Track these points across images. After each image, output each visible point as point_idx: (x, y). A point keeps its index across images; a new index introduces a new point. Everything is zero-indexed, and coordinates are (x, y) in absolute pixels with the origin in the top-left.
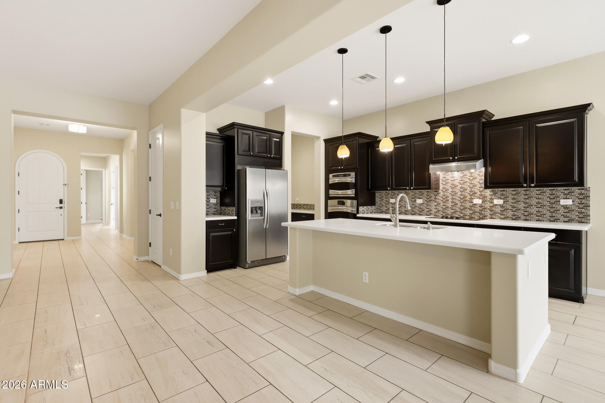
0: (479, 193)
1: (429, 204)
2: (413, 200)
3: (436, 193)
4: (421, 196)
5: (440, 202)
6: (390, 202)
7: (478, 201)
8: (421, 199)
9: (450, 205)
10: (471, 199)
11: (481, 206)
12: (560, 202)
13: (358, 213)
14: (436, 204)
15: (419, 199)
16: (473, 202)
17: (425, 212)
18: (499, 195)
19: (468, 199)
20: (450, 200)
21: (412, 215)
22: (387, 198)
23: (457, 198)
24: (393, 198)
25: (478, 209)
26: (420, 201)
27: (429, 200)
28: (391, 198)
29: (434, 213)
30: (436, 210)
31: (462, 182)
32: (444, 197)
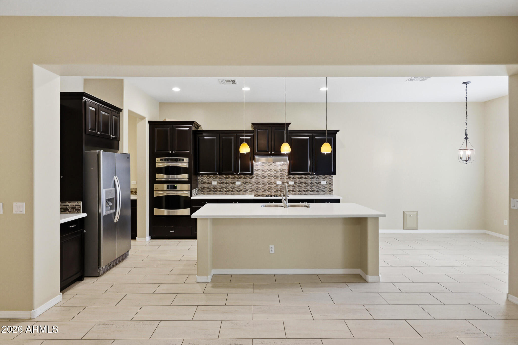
0: (280, 177)
1: (246, 185)
2: (233, 182)
3: (251, 177)
4: (239, 179)
5: (254, 183)
6: (212, 184)
7: (279, 183)
8: (239, 181)
9: (261, 185)
10: (275, 181)
11: (281, 186)
12: (321, 183)
13: (191, 196)
14: (251, 185)
15: (238, 181)
16: (276, 184)
17: (242, 192)
18: (291, 178)
19: (273, 181)
20: (261, 182)
21: (232, 194)
22: (209, 181)
23: (266, 181)
24: (215, 181)
25: (279, 188)
26: (238, 183)
27: (246, 182)
28: (213, 181)
29: (249, 192)
30: (251, 190)
31: (269, 169)
32: (257, 180)
